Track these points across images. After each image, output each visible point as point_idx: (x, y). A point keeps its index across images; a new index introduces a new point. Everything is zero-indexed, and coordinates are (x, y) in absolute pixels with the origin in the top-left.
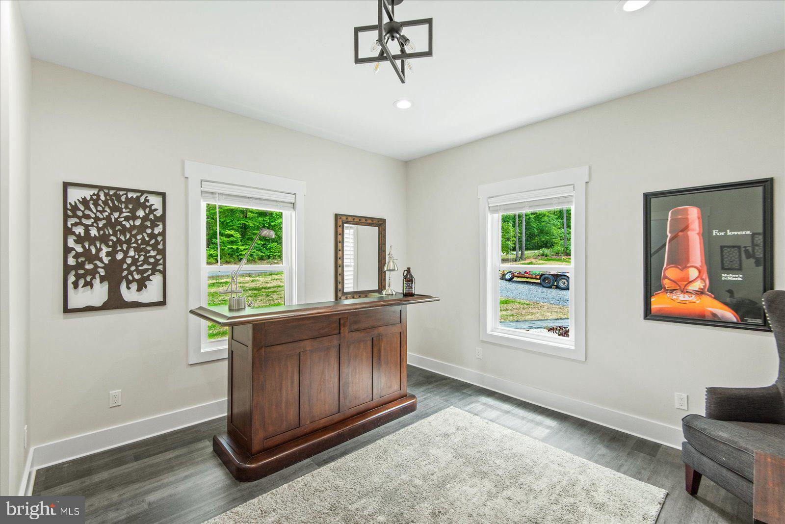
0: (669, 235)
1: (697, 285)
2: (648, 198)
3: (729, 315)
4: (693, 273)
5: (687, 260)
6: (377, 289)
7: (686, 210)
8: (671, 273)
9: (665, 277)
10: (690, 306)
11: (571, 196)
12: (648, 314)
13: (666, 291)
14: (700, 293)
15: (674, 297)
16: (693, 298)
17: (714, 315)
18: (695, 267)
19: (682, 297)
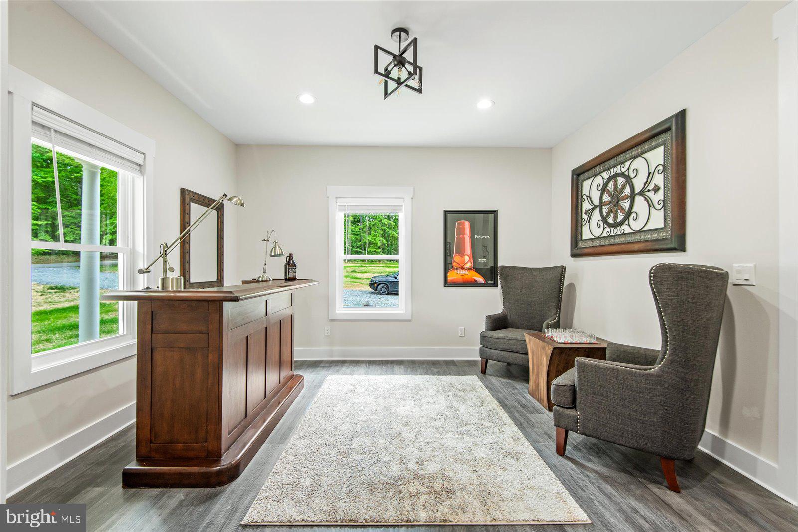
0: (456, 236)
1: (468, 265)
2: (446, 213)
3: (481, 280)
4: (467, 258)
5: (464, 251)
6: (216, 280)
7: (464, 223)
8: (457, 258)
9: (455, 261)
10: (466, 277)
11: (402, 206)
12: (447, 284)
13: (455, 269)
14: (470, 269)
15: (458, 273)
16: (467, 273)
17: (476, 281)
18: (468, 255)
19: (462, 272)
